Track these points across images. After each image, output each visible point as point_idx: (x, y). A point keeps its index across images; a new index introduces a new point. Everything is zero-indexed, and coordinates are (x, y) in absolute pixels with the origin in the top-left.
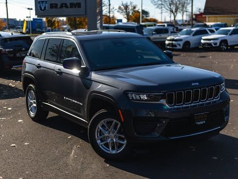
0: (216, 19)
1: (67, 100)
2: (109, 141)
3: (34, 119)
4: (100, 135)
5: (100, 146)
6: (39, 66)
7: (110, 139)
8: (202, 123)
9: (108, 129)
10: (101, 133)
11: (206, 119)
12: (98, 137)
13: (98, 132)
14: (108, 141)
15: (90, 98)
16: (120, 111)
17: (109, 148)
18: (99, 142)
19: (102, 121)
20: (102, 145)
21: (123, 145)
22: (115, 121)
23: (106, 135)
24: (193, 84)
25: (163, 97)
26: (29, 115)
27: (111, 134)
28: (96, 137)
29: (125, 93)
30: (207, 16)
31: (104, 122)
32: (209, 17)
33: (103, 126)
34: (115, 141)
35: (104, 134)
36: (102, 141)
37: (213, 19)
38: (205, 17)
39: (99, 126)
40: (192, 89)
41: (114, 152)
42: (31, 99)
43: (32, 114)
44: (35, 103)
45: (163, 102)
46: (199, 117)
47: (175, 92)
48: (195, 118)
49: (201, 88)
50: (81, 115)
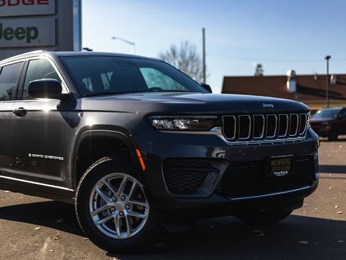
1: (35, 157)
2: (115, 214)
4: (98, 207)
5: (99, 227)
7: (117, 212)
8: (283, 173)
9: (112, 194)
10: (100, 202)
11: (289, 168)
12: (94, 210)
13: (94, 200)
14: (114, 216)
15: (80, 142)
16: (138, 151)
17: (115, 230)
18: (96, 218)
19: (103, 180)
20: (101, 225)
21: (141, 220)
22: (126, 177)
23: (109, 204)
24: (265, 106)
25: (216, 124)
27: (119, 202)
28: (91, 210)
29: (147, 118)
31: (106, 180)
33: (104, 189)
34: (126, 213)
35: (105, 203)
36: (101, 217)
39: (97, 188)
40: (265, 114)
41: (125, 236)
45: (217, 131)
46: (279, 163)
47: (236, 115)
48: (273, 163)
49: (277, 114)
50: (60, 179)
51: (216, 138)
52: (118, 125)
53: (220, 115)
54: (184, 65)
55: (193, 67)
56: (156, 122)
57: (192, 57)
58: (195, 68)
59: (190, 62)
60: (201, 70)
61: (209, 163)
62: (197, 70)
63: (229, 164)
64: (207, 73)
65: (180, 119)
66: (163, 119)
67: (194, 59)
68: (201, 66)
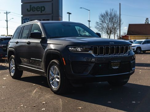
0: (135, 38)
1: (33, 59)
3: (13, 77)
5: (51, 84)
6: (17, 43)
8: (116, 67)
11: (119, 66)
16: (63, 58)
24: (110, 43)
25: (91, 49)
26: (11, 75)
30: (129, 36)
32: (130, 37)
37: (133, 38)
38: (128, 36)
40: (110, 46)
42: (12, 65)
43: (12, 74)
44: (14, 67)
45: (91, 52)
46: (114, 64)
47: (98, 46)
48: (112, 64)
49: (115, 46)
50: (41, 67)
51: (90, 54)
52: (57, 49)
53: (92, 47)
54: (112, 19)
55: (115, 20)
56: (70, 48)
57: (115, 16)
58: (117, 20)
59: (114, 18)
60: (119, 22)
61: (87, 63)
62: (117, 22)
63: (94, 64)
64: (121, 23)
65: (79, 47)
66: (73, 47)
67: (116, 17)
68: (119, 19)
